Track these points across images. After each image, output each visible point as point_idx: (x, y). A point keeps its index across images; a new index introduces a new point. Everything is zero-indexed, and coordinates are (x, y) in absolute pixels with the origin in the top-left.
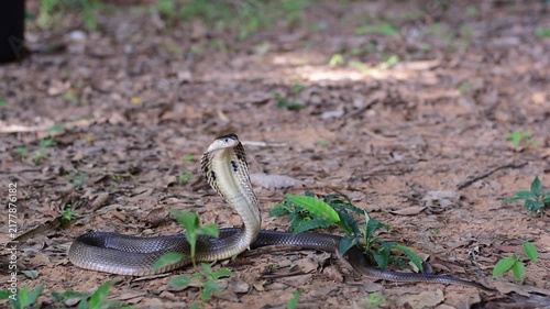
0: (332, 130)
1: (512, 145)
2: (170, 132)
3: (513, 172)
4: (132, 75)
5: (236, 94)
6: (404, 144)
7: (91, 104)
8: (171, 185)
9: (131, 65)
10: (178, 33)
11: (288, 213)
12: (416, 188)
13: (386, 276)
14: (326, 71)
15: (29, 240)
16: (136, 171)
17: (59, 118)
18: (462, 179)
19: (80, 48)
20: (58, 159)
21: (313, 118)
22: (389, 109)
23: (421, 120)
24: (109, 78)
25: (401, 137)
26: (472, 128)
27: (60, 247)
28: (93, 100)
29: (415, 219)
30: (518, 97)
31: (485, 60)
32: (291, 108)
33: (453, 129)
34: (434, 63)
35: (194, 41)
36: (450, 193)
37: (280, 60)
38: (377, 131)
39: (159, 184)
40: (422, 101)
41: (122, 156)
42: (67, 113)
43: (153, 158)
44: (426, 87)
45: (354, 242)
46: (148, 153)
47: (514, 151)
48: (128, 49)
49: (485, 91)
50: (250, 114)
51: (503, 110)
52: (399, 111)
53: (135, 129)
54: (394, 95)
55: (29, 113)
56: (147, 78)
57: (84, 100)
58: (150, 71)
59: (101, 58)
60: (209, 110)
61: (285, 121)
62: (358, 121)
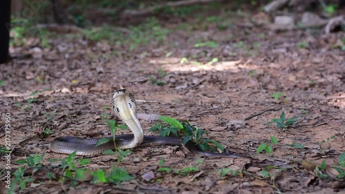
0: (182, 95)
1: (275, 100)
2: (95, 96)
3: (273, 113)
4: (71, 69)
5: (129, 78)
6: (219, 101)
7: (50, 83)
8: (98, 119)
9: (69, 65)
10: (94, 49)
11: (158, 129)
12: (224, 120)
13: (207, 154)
14: (178, 67)
15: (30, 142)
16: (79, 114)
17: (34, 90)
18: (248, 115)
19: (40, 56)
20: (37, 109)
21: (171, 89)
22: (212, 84)
23: (229, 90)
24: (58, 71)
25: (218, 97)
26: (255, 93)
27: (45, 145)
28: (51, 81)
29: (222, 132)
30: (281, 78)
31: (265, 60)
32: (159, 85)
33: (245, 93)
34: (237, 62)
35: (104, 52)
36: (240, 122)
37: (153, 61)
38: (205, 95)
39: (91, 119)
40: (229, 81)
41: (71, 107)
42: (38, 88)
43: (88, 108)
44: (232, 74)
45: (190, 138)
46: (84, 106)
47: (276, 103)
48: (67, 56)
49: (263, 75)
50: (137, 88)
51: (272, 84)
52: (217, 85)
53: (76, 95)
54: (214, 78)
55: (17, 88)
56: (80, 70)
57: (46, 81)
58: (80, 67)
59: (52, 61)
60: (115, 86)
61: (156, 91)
62: (195, 90)
